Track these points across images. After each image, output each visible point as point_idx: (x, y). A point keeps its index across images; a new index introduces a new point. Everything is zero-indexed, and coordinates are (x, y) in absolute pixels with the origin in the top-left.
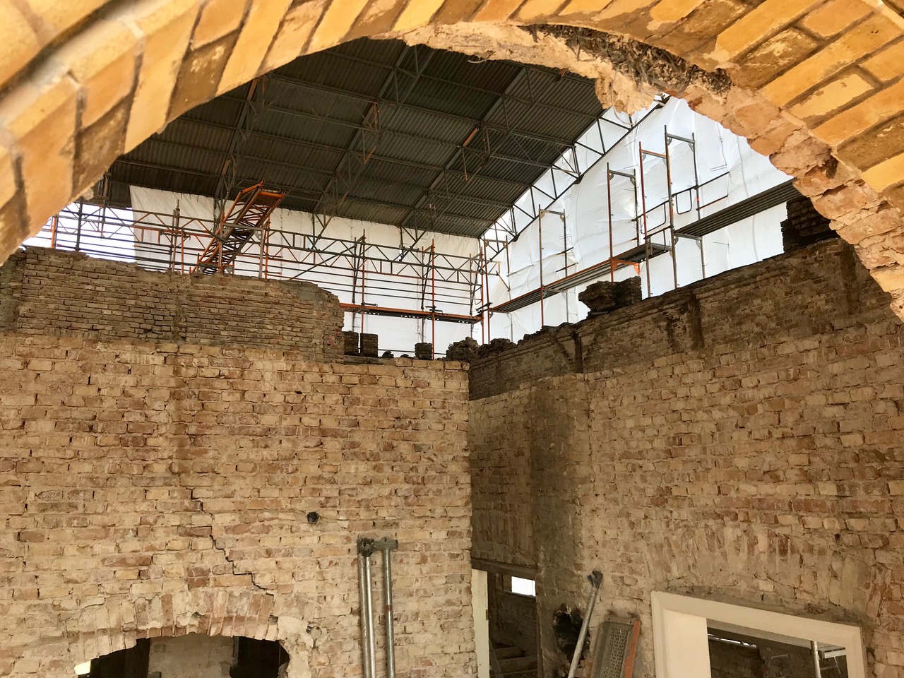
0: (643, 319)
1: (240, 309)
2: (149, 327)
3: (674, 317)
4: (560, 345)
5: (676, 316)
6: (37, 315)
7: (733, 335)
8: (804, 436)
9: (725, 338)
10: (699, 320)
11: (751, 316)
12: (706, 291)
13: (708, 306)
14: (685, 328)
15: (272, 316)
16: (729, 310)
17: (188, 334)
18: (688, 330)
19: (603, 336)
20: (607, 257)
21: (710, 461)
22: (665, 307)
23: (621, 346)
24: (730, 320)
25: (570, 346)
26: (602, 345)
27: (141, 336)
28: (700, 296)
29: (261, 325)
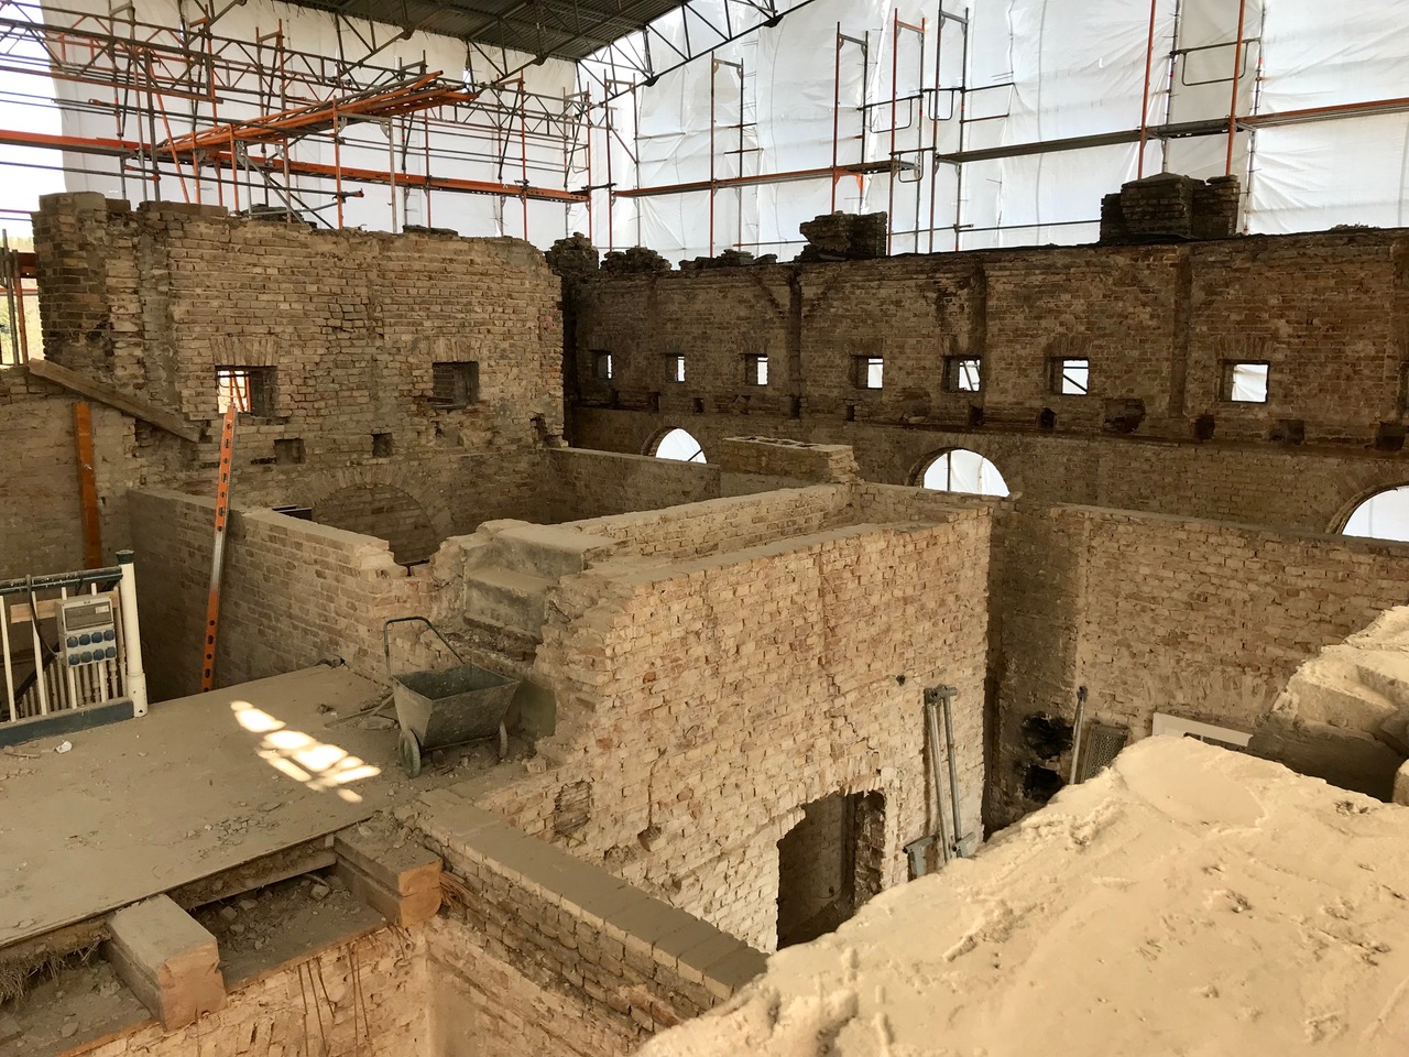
0: (903, 282)
1: (444, 286)
2: (338, 323)
3: (949, 290)
4: (764, 288)
5: (952, 289)
6: (199, 318)
7: (1027, 329)
8: (1341, 625)
9: (1016, 330)
10: (984, 300)
11: (1055, 312)
12: (1001, 269)
13: (999, 287)
14: (962, 307)
15: (480, 293)
16: (1026, 298)
17: (387, 329)
18: (967, 310)
19: (837, 292)
20: (829, 164)
21: (1237, 622)
22: (938, 275)
23: (864, 310)
24: (1027, 310)
25: (783, 294)
26: (835, 303)
27: (330, 338)
28: (992, 273)
29: (468, 308)
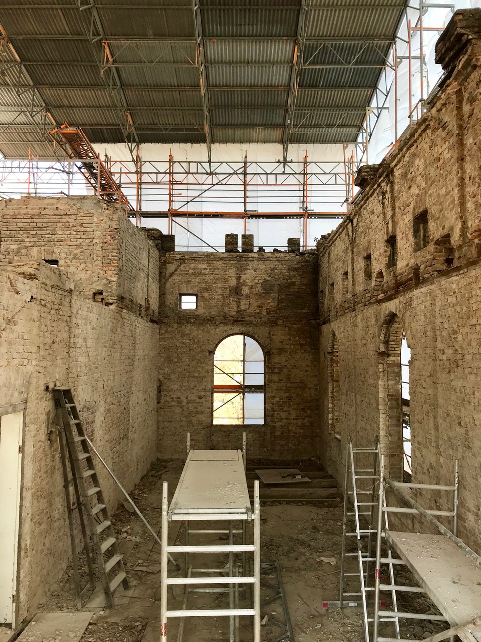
3: (385, 190)
4: (347, 228)
15: (61, 224)
19: (360, 216)
25: (350, 228)
29: (54, 232)
